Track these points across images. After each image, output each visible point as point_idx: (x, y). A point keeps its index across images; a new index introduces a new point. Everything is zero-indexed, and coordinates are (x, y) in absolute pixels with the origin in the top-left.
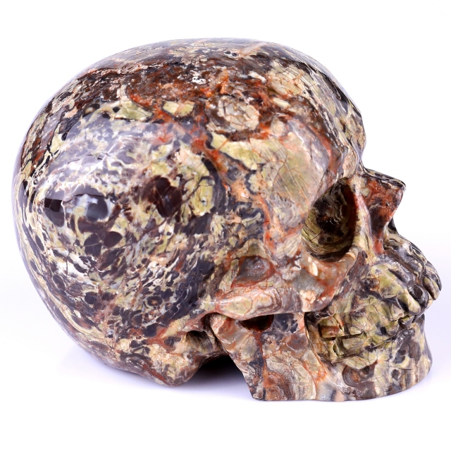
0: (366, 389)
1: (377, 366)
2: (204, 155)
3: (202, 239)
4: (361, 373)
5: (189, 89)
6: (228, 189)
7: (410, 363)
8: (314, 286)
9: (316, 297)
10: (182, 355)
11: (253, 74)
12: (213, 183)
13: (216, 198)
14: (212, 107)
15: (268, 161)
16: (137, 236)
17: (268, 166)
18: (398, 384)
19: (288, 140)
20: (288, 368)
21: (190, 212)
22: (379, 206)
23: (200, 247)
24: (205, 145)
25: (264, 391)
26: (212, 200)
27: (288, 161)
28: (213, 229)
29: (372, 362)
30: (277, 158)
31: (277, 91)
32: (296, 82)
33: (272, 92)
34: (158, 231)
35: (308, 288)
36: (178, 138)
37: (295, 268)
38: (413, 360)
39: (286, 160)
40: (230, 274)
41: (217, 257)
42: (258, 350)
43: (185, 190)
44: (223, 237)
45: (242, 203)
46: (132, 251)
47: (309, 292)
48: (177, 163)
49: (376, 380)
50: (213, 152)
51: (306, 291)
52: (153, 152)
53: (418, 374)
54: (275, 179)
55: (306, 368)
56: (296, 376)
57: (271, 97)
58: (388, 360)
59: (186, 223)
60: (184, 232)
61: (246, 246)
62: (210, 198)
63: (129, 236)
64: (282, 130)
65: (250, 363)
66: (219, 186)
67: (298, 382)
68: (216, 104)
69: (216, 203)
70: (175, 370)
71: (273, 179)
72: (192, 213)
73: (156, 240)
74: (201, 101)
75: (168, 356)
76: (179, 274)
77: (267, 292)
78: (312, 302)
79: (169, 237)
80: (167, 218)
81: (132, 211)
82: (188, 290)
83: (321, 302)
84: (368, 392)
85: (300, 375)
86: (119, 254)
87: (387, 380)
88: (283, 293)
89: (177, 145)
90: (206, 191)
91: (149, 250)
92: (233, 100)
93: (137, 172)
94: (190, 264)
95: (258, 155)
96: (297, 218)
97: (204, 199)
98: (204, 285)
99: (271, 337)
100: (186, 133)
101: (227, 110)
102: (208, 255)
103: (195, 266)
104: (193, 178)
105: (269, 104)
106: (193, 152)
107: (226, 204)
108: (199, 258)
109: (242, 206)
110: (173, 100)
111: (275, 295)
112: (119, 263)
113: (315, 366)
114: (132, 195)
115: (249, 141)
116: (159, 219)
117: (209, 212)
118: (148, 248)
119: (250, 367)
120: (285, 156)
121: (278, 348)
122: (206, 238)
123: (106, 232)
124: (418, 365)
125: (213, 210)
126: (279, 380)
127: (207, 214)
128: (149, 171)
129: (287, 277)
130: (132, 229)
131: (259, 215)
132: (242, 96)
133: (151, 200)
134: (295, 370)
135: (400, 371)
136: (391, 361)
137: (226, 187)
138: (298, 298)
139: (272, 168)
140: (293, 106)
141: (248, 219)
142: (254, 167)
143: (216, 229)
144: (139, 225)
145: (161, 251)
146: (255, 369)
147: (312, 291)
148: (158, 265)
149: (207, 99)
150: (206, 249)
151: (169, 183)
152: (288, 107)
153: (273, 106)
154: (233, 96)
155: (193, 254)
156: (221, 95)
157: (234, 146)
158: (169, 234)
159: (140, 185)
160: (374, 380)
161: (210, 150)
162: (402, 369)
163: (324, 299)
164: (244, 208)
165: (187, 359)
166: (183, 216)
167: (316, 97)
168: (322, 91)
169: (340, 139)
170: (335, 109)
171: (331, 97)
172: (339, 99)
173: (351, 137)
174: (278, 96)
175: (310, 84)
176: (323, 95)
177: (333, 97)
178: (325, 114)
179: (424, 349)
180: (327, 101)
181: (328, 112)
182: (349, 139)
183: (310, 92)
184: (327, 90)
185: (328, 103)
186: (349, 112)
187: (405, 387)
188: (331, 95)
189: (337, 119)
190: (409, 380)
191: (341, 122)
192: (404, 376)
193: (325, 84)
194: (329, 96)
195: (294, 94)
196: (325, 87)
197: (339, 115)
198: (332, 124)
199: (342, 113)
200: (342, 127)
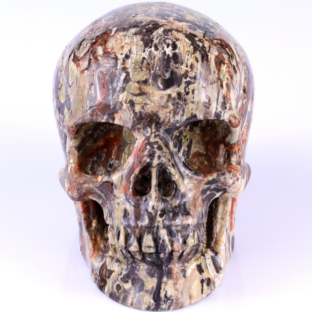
0: (103, 284)
1: (113, 274)
4: (107, 272)
8: (68, 180)
18: (118, 296)
19: (83, 74)
29: (113, 269)
30: (76, 84)
31: (107, 44)
32: (126, 45)
33: (105, 42)
35: (66, 179)
38: (133, 288)
39: (78, 87)
51: (66, 181)
53: (135, 301)
57: (100, 44)
64: (85, 66)
71: (73, 96)
84: (102, 286)
87: (113, 288)
105: (95, 48)
115: (75, 65)
124: (137, 295)
135: (122, 288)
136: (120, 276)
139: (74, 88)
147: (67, 183)
152: (100, 56)
153: (95, 50)
160: (108, 281)
162: (124, 288)
167: (129, 61)
168: (142, 63)
169: (121, 96)
170: (144, 79)
171: (150, 70)
172: (163, 77)
173: (146, 104)
174: (103, 46)
175: (135, 53)
176: (140, 65)
177: (152, 72)
178: (124, 75)
179: (150, 290)
180: (140, 70)
181: (129, 76)
182: (135, 102)
183: (127, 57)
184: (151, 65)
185: (139, 71)
186: (168, 91)
187: (121, 302)
188: (151, 69)
189: (136, 84)
190: (126, 300)
191: (140, 89)
192: (123, 294)
193: (155, 60)
194: (147, 69)
195: (113, 51)
196: (152, 62)
197: (146, 85)
198: (123, 84)
199: (153, 86)
200: (137, 92)
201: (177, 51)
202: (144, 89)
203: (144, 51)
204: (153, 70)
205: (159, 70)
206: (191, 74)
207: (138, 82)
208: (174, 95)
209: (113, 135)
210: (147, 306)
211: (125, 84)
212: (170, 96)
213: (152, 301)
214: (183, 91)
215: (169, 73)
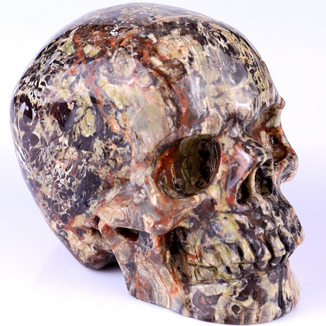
0: (208, 313)
1: (221, 298)
2: (91, 89)
3: (88, 156)
4: (208, 299)
5: (105, 38)
6: (105, 121)
7: (253, 304)
8: (153, 213)
9: (155, 222)
10: (89, 245)
11: (151, 36)
12: (95, 113)
13: (97, 126)
14: (110, 54)
15: (131, 104)
16: (47, 142)
17: (131, 108)
18: (237, 318)
19: (149, 91)
20: (151, 277)
21: (79, 132)
22: (238, 166)
23: (87, 161)
24: (93, 82)
25: (135, 291)
26: (95, 126)
27: (145, 109)
28: (95, 149)
29: (218, 293)
30: (138, 104)
31: (159, 52)
32: (182, 49)
33: (154, 51)
34: (58, 141)
35: (149, 213)
36: (80, 73)
37: (141, 195)
38: (256, 302)
39: (144, 107)
40: (115, 190)
41: (102, 173)
42: (131, 256)
43: (76, 113)
44: (103, 158)
45: (116, 134)
46: (45, 153)
47: (150, 217)
48: (75, 92)
49: (217, 308)
50: (97, 89)
51: (147, 216)
52: (64, 79)
53: (260, 316)
54: (134, 120)
55: (162, 281)
56: (156, 285)
57: (150, 55)
58: (232, 296)
59: (76, 140)
60: (75, 146)
61: (123, 169)
62: (93, 124)
63: (43, 140)
64: (146, 83)
65: (126, 264)
66: (99, 117)
67: (158, 290)
68: (113, 53)
69: (97, 129)
70: (84, 255)
71: (133, 120)
72: (80, 132)
73: (58, 148)
74: (106, 49)
75: (79, 242)
76: (74, 180)
77: (122, 209)
78: (151, 226)
79: (65, 148)
80: (64, 133)
81: (44, 121)
82: (83, 194)
83: (158, 228)
84: (208, 316)
85: (159, 285)
86: (39, 152)
87: (227, 312)
88: (131, 212)
89: (78, 78)
90: (91, 118)
91: (54, 155)
92: (124, 52)
93: (52, 92)
94: (81, 172)
95: (125, 98)
96: (142, 155)
97: (89, 124)
98: (95, 193)
99: (139, 248)
100: (86, 71)
101: (117, 59)
102: (94, 169)
103: (85, 175)
104: (82, 106)
105: (146, 60)
106: (85, 85)
107: (104, 132)
108: (87, 170)
109: (116, 137)
110: (92, 44)
111: (127, 212)
112: (39, 160)
113: (169, 281)
114: (46, 109)
115: (121, 86)
116: (60, 133)
117: (93, 135)
118: (54, 152)
119: (126, 268)
120: (144, 104)
121: (144, 259)
122: (91, 156)
123: (31, 134)
124: (261, 308)
125: (95, 134)
126: (146, 285)
127: (90, 137)
128: (58, 94)
129: (136, 201)
130: (44, 136)
131: (128, 147)
132: (132, 50)
133: (55, 116)
134: (156, 280)
135: (241, 308)
136: (234, 297)
137: (104, 118)
138: (142, 219)
139: (133, 111)
140: (164, 67)
141: (121, 149)
142: (121, 107)
143: (98, 150)
144: (47, 133)
145: (61, 157)
146: (130, 271)
147: (152, 217)
148: (60, 167)
149: (110, 47)
150: (92, 164)
151: (67, 106)
152: (160, 66)
153: (148, 63)
154: (126, 49)
155: (82, 166)
156: (119, 47)
157: (111, 87)
158: (65, 145)
159: (51, 103)
160: (216, 307)
161: (96, 87)
162: (243, 307)
163: (160, 226)
164: (117, 139)
165: (93, 250)
166: (74, 134)
167: (195, 63)
168: (208, 62)
169: (204, 102)
170: (217, 78)
171: (218, 68)
172: (232, 72)
173: (228, 104)
174: (157, 56)
175: (197, 54)
176: (207, 64)
177: (221, 69)
178: (198, 79)
179: (274, 297)
180: (209, 69)
181: (203, 79)
182: (218, 104)
183: (191, 60)
184: (217, 62)
185: (209, 71)
186: (241, 85)
187: (243, 322)
188: (219, 66)
189: (212, 86)
190: (249, 318)
191: (217, 90)
192: (244, 313)
193: (218, 56)
194: (216, 67)
195: (173, 58)
196: (216, 58)
197: (220, 84)
198: (201, 89)
199: (226, 83)
200: (216, 94)
201: (228, 42)
202: (220, 89)
203: (204, 50)
204: (220, 66)
205: (226, 65)
206: (251, 63)
207: (213, 83)
208: (247, 87)
209: (168, 152)
210: (275, 315)
211: (203, 88)
212: (244, 89)
213: (278, 309)
214: (252, 81)
215: (234, 66)
